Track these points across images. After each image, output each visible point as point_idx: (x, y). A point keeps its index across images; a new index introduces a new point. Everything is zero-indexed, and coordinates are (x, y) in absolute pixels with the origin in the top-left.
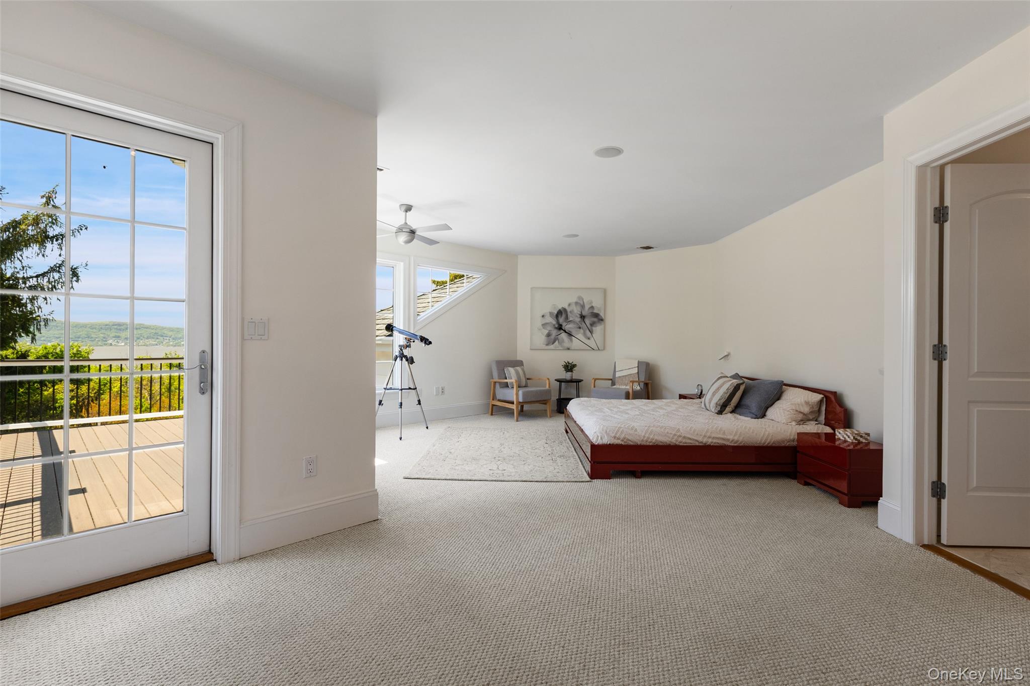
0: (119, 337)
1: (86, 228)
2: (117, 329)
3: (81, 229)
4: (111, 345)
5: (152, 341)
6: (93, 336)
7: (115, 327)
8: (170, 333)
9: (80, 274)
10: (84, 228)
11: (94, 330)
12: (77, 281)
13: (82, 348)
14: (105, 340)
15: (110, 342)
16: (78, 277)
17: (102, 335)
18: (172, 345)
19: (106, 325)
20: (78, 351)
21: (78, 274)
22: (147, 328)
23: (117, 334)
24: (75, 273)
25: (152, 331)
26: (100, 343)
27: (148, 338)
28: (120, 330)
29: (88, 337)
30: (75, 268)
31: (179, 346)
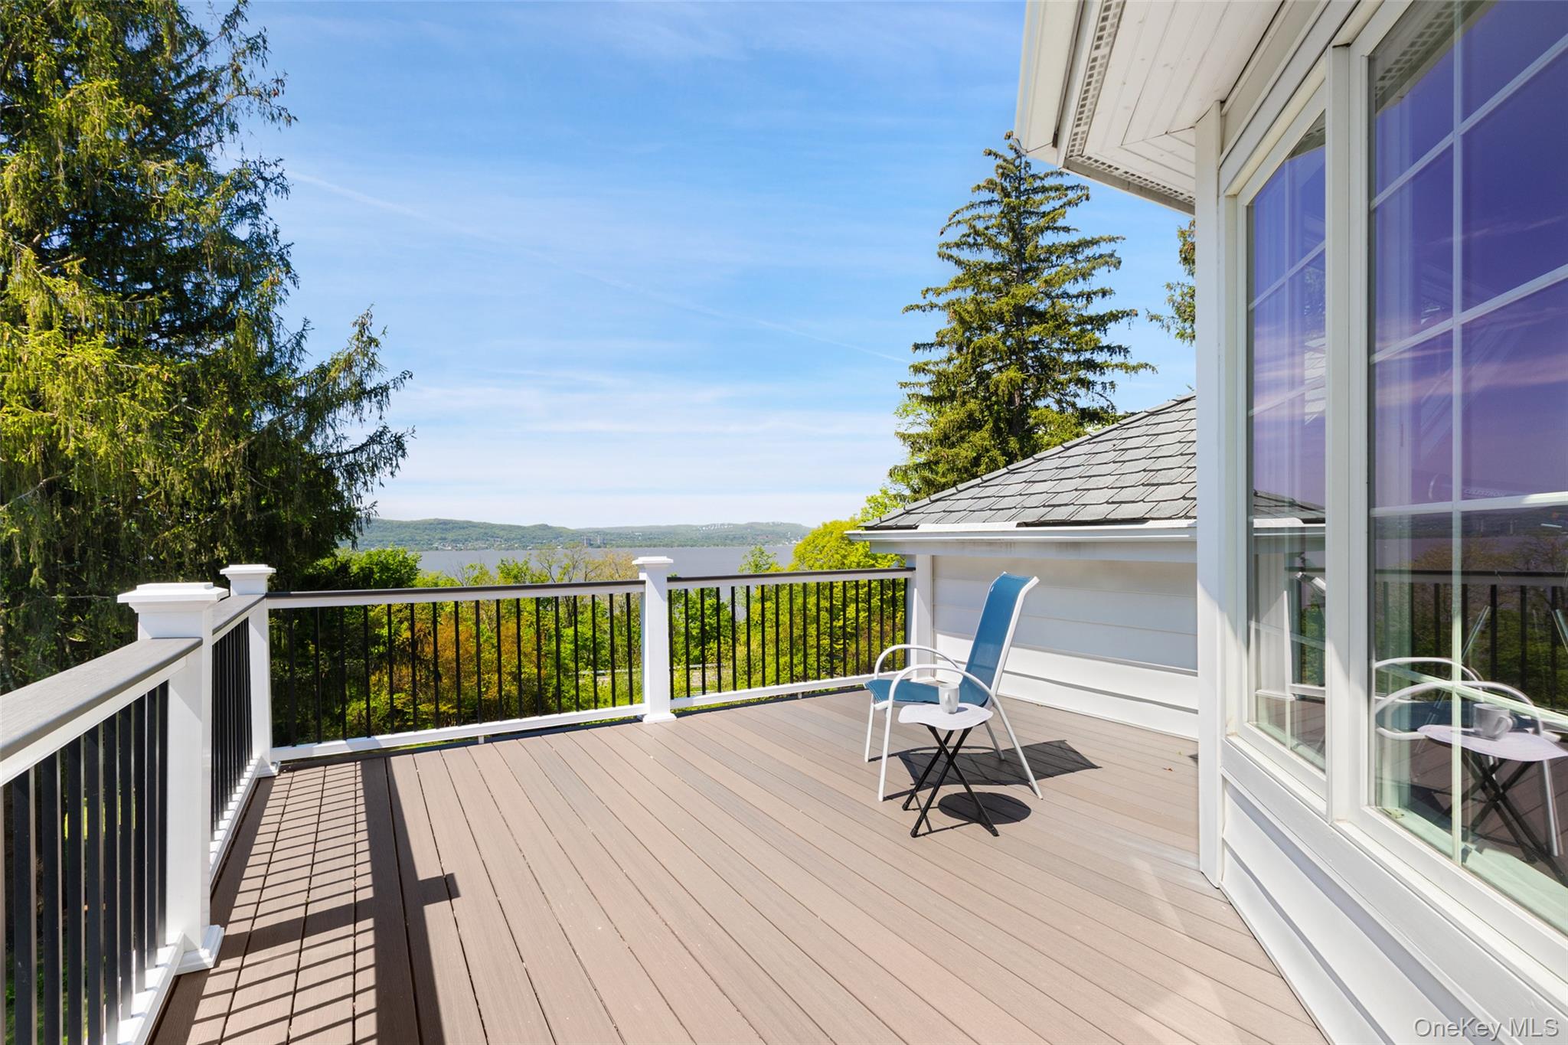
0: (445, 539)
1: (411, 376)
2: (442, 529)
3: (405, 378)
4: (437, 549)
5: (481, 544)
6: (418, 538)
7: (441, 526)
8: (502, 533)
9: (406, 445)
10: (407, 376)
11: (418, 531)
12: (403, 456)
13: (408, 553)
14: (430, 543)
15: (436, 545)
16: (404, 450)
17: (427, 537)
18: (504, 549)
19: (431, 524)
20: (404, 558)
21: (403, 445)
22: (475, 527)
23: (443, 536)
24: (399, 444)
25: (482, 530)
26: (425, 547)
27: (477, 540)
28: (446, 529)
29: (412, 540)
30: (400, 437)
31: (512, 549)
